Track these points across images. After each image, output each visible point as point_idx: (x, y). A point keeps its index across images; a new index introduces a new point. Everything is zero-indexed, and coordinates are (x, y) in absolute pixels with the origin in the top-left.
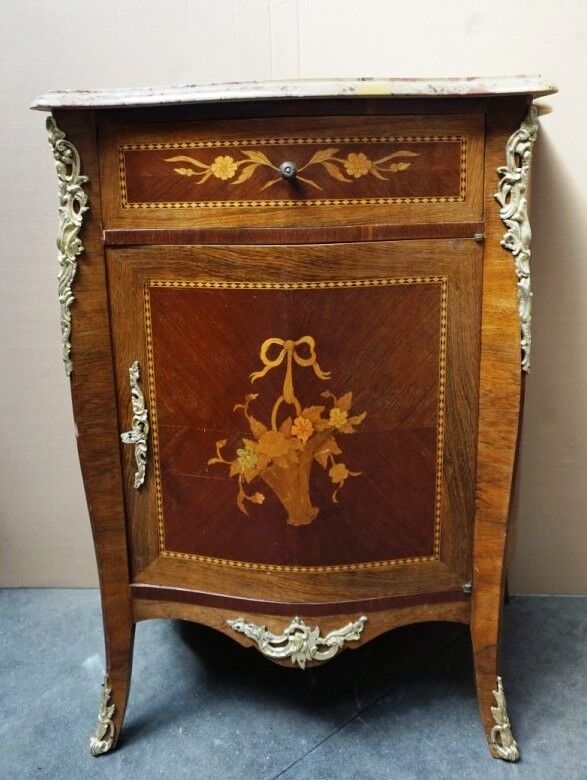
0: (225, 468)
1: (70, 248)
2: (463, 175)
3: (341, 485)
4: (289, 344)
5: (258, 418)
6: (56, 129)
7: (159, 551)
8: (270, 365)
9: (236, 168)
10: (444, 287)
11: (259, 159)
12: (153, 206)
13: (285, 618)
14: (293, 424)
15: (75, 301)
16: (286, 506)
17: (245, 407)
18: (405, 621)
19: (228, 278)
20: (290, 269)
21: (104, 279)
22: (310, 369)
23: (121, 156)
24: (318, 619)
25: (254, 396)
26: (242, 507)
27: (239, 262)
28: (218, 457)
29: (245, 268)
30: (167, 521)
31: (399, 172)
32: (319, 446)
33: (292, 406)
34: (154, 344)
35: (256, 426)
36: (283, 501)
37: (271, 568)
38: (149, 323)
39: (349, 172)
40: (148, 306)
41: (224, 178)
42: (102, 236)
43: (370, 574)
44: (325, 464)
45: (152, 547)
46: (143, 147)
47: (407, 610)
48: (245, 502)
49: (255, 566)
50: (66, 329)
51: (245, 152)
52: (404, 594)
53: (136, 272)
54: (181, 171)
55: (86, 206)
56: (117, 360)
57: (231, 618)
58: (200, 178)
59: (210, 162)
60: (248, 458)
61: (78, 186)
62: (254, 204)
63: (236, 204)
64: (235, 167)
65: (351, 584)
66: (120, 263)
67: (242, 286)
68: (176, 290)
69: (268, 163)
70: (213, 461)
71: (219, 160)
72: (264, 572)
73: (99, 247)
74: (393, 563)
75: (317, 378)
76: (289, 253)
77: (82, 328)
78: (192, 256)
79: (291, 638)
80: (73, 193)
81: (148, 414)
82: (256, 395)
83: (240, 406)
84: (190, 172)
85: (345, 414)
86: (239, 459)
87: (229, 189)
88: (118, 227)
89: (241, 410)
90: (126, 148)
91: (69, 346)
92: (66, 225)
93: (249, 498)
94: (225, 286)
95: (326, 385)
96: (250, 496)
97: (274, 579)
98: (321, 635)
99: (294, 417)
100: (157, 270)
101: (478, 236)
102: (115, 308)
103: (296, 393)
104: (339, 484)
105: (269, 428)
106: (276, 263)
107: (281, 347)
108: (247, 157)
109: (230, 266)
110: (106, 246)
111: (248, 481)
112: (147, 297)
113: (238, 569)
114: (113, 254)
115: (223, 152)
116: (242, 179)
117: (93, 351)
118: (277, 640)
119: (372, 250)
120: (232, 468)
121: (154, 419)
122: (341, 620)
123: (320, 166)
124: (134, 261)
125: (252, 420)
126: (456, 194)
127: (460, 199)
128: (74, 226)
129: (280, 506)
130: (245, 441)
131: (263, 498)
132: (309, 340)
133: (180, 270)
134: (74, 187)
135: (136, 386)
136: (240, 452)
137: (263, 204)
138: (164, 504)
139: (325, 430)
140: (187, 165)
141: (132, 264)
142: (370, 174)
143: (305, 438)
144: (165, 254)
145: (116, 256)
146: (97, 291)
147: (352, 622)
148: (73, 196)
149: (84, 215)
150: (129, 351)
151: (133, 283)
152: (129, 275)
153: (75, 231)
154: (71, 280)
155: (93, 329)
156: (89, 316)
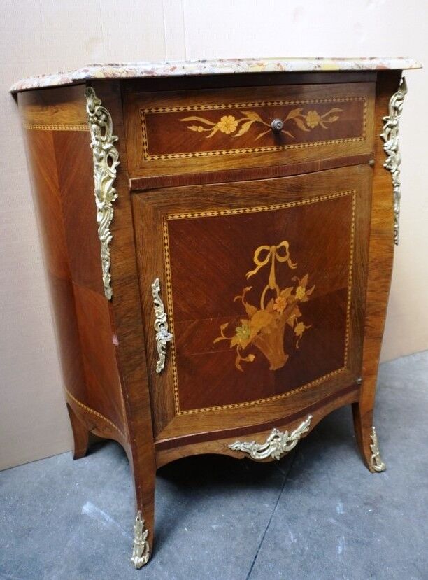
0: (227, 342)
1: (108, 196)
2: (364, 123)
3: (301, 337)
4: (273, 249)
5: (251, 303)
6: (95, 97)
7: (175, 413)
8: (260, 265)
9: (237, 125)
10: (354, 197)
11: (254, 117)
12: (170, 156)
13: (267, 432)
14: (275, 303)
15: (112, 239)
16: (269, 359)
17: (243, 297)
18: (330, 411)
19: (231, 207)
20: (274, 196)
21: (131, 219)
22: (286, 263)
23: (143, 118)
24: (287, 426)
25: (248, 289)
26: (239, 367)
27: (239, 194)
28: (222, 336)
29: (243, 198)
30: (180, 391)
31: (334, 122)
32: (289, 314)
33: (274, 291)
34: (172, 263)
35: (249, 308)
36: (267, 356)
37: (258, 402)
38: (167, 247)
39: (309, 124)
40: (166, 235)
41: (228, 132)
42: (128, 184)
43: (314, 388)
44: (292, 324)
45: (169, 412)
46: (161, 110)
47: (330, 405)
48: (241, 363)
49: (247, 404)
50: (107, 263)
51: (244, 113)
52: (329, 394)
53: (155, 209)
54: (193, 128)
55: (118, 160)
56: (141, 280)
57: (231, 444)
58: (209, 133)
59: (217, 120)
60: (244, 332)
61: (111, 145)
62: (250, 150)
63: (237, 151)
64: (236, 123)
65: (303, 398)
66: (143, 204)
67: (241, 211)
68: (190, 220)
69: (260, 120)
70: (218, 340)
71: (224, 119)
72: (254, 406)
73: (127, 193)
74: (325, 377)
75: (289, 268)
76: (273, 184)
77: (118, 259)
78: (203, 194)
79: (272, 443)
80: (107, 151)
81: (167, 317)
82: (251, 287)
83: (239, 297)
84: (201, 129)
85: (304, 289)
86: (237, 334)
87: (232, 140)
88: (141, 176)
89: (239, 300)
90: (146, 111)
91: (110, 276)
92: (104, 178)
93: (244, 359)
94: (229, 213)
95: (294, 272)
96: (244, 357)
97: (259, 409)
98: (289, 436)
99: (275, 298)
100: (174, 206)
101: (371, 162)
102: (140, 241)
103: (277, 282)
104: (299, 336)
105: (259, 308)
106: (266, 192)
107: (268, 251)
108: (245, 116)
109: (234, 198)
110: (132, 192)
111: (244, 348)
112: (166, 228)
113: (236, 409)
114: (137, 198)
115: (227, 113)
116: (241, 132)
117: (125, 276)
118: (263, 447)
119: (320, 177)
120: (232, 342)
121: (171, 319)
122: (298, 423)
123: (292, 120)
124: (154, 201)
125: (247, 305)
126: (360, 135)
127: (362, 139)
128: (110, 177)
129: (265, 359)
130: (242, 321)
131: (254, 357)
132: (285, 244)
133: (192, 206)
134: (106, 146)
135: (158, 297)
136: (238, 329)
137: (257, 150)
138: (179, 376)
139: (293, 302)
140: (198, 124)
141: (153, 203)
142: (319, 125)
143: (281, 310)
144: (180, 193)
145: (140, 199)
146: (126, 228)
147: (304, 421)
148: (107, 153)
149: (117, 168)
150: (150, 271)
151: (153, 219)
152: (150, 212)
153: (111, 181)
154: (110, 223)
155: (125, 259)
156: (122, 249)
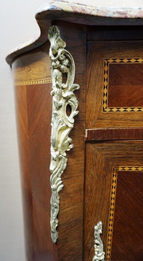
1: (63, 146)
12: (129, 109)
15: (63, 188)
21: (83, 168)
23: (106, 68)
34: (116, 210)
38: (113, 196)
40: (114, 184)
42: (85, 134)
46: (126, 61)
50: (56, 210)
53: (107, 160)
55: (77, 110)
56: (86, 222)
61: (72, 93)
66: (96, 154)
68: (140, 173)
73: (82, 142)
77: (66, 206)
80: (67, 99)
81: (105, 256)
88: (98, 127)
90: (111, 61)
91: (57, 222)
92: (60, 127)
100: (127, 159)
110: (88, 142)
112: (115, 178)
114: (92, 147)
117: (72, 220)
121: (108, 257)
124: (108, 152)
128: (67, 127)
134: (67, 94)
135: (100, 238)
141: (106, 154)
144: (135, 146)
145: (93, 149)
146: (78, 176)
148: (67, 101)
149: (75, 117)
150: (95, 215)
151: (105, 169)
152: (102, 162)
153: (67, 131)
154: (62, 172)
155: (73, 205)
156: (71, 195)
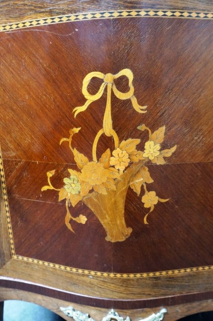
0: (53, 194)
3: (151, 210)
4: (109, 78)
5: (81, 150)
7: (11, 255)
8: (91, 99)
13: (103, 310)
14: (112, 156)
16: (104, 226)
17: (70, 140)
18: (194, 311)
19: (51, 13)
22: (129, 101)
24: (129, 312)
25: (76, 130)
26: (69, 226)
28: (48, 185)
30: (14, 234)
32: (135, 175)
33: (111, 139)
35: (79, 157)
36: (102, 222)
37: (93, 273)
43: (171, 279)
44: (138, 191)
45: (6, 252)
47: (195, 304)
48: (71, 221)
49: (80, 271)
57: (64, 306)
60: (73, 185)
65: (155, 286)
67: (65, 19)
70: (45, 188)
72: (88, 276)
74: (188, 270)
75: (134, 110)
82: (79, 129)
83: (65, 139)
85: (158, 147)
86: (66, 187)
89: (66, 143)
93: (74, 219)
94: (49, 21)
95: (143, 119)
96: (75, 217)
97: (95, 281)
99: (112, 149)
103: (115, 127)
104: (149, 209)
105: (91, 159)
107: (102, 81)
111: (74, 206)
113: (68, 272)
120: (60, 194)
122: (146, 312)
125: (75, 152)
129: (100, 226)
130: (70, 171)
131: (86, 219)
132: (127, 73)
136: (66, 180)
138: (12, 221)
139: (140, 161)
143: (122, 168)
147: (156, 313)
